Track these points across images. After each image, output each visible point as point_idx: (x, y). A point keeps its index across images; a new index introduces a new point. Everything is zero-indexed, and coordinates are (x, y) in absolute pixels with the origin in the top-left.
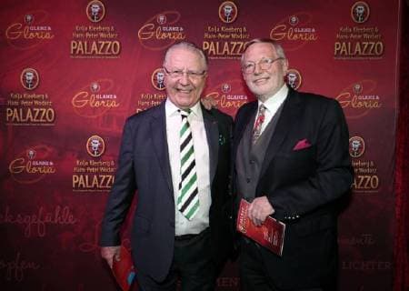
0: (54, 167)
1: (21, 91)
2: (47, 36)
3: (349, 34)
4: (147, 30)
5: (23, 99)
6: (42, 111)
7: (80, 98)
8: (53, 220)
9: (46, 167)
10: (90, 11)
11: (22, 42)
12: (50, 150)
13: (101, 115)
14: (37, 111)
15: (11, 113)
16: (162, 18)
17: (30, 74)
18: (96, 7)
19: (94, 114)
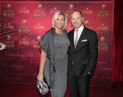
0: (29, 43)
1: (22, 25)
3: (101, 12)
5: (22, 27)
6: (27, 30)
7: (36, 27)
8: (29, 56)
9: (27, 43)
10: (39, 7)
11: (23, 14)
12: (28, 39)
13: (41, 31)
14: (26, 30)
15: (19, 30)
16: (55, 8)
17: (24, 21)
18: (40, 6)
19: (39, 31)
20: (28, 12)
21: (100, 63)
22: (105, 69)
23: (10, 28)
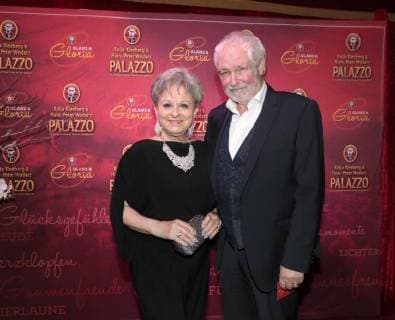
0: (92, 173)
2: (89, 56)
3: (344, 59)
4: (176, 52)
5: (65, 111)
7: (118, 110)
8: (91, 221)
9: (85, 172)
10: (127, 35)
11: (65, 60)
12: (89, 157)
13: (136, 126)
14: (78, 122)
15: (53, 124)
16: (190, 42)
17: (72, 89)
18: (132, 31)
19: (130, 125)
20: (84, 52)
21: (344, 232)
22: (359, 253)
23: (12, 115)
